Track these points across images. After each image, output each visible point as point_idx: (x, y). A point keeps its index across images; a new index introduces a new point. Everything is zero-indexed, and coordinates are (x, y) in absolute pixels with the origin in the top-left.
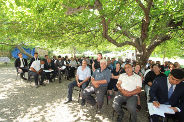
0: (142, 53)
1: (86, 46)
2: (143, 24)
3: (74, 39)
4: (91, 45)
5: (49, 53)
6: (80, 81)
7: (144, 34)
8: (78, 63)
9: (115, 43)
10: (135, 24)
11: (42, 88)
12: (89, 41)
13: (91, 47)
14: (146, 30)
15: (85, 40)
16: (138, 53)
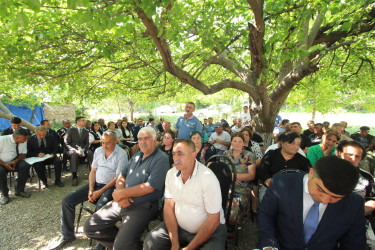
0: (261, 105)
1: (150, 96)
2: (251, 35)
4: (160, 93)
5: (78, 113)
6: (97, 186)
7: (257, 60)
8: (127, 133)
9: (198, 85)
10: (237, 38)
13: (161, 96)
14: (259, 49)
15: (143, 82)
16: (254, 105)
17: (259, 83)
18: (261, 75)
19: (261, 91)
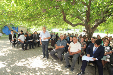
1: (53, 26)
2: (87, 13)
3: (45, 21)
4: (56, 25)
5: (28, 30)
7: (88, 19)
9: (71, 24)
10: (83, 13)
11: (26, 51)
12: (55, 22)
13: (57, 26)
14: (89, 16)
15: (53, 22)
17: (88, 25)
18: (89, 23)
19: (89, 27)
